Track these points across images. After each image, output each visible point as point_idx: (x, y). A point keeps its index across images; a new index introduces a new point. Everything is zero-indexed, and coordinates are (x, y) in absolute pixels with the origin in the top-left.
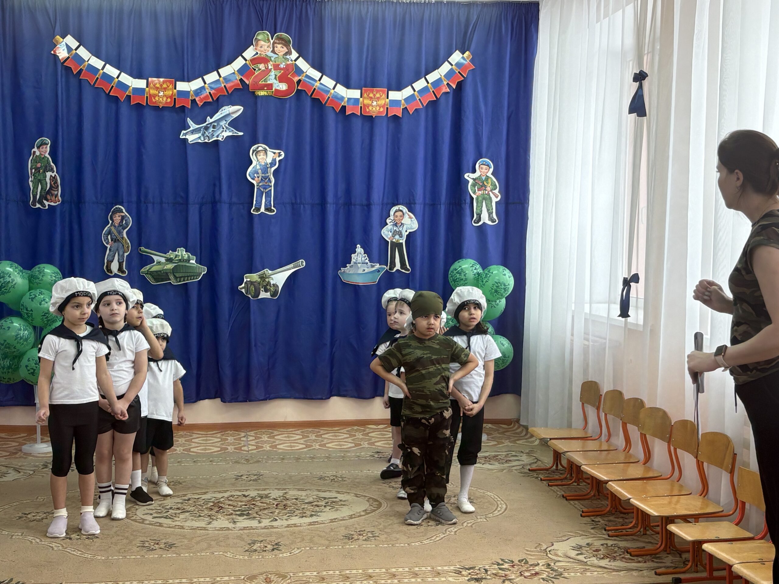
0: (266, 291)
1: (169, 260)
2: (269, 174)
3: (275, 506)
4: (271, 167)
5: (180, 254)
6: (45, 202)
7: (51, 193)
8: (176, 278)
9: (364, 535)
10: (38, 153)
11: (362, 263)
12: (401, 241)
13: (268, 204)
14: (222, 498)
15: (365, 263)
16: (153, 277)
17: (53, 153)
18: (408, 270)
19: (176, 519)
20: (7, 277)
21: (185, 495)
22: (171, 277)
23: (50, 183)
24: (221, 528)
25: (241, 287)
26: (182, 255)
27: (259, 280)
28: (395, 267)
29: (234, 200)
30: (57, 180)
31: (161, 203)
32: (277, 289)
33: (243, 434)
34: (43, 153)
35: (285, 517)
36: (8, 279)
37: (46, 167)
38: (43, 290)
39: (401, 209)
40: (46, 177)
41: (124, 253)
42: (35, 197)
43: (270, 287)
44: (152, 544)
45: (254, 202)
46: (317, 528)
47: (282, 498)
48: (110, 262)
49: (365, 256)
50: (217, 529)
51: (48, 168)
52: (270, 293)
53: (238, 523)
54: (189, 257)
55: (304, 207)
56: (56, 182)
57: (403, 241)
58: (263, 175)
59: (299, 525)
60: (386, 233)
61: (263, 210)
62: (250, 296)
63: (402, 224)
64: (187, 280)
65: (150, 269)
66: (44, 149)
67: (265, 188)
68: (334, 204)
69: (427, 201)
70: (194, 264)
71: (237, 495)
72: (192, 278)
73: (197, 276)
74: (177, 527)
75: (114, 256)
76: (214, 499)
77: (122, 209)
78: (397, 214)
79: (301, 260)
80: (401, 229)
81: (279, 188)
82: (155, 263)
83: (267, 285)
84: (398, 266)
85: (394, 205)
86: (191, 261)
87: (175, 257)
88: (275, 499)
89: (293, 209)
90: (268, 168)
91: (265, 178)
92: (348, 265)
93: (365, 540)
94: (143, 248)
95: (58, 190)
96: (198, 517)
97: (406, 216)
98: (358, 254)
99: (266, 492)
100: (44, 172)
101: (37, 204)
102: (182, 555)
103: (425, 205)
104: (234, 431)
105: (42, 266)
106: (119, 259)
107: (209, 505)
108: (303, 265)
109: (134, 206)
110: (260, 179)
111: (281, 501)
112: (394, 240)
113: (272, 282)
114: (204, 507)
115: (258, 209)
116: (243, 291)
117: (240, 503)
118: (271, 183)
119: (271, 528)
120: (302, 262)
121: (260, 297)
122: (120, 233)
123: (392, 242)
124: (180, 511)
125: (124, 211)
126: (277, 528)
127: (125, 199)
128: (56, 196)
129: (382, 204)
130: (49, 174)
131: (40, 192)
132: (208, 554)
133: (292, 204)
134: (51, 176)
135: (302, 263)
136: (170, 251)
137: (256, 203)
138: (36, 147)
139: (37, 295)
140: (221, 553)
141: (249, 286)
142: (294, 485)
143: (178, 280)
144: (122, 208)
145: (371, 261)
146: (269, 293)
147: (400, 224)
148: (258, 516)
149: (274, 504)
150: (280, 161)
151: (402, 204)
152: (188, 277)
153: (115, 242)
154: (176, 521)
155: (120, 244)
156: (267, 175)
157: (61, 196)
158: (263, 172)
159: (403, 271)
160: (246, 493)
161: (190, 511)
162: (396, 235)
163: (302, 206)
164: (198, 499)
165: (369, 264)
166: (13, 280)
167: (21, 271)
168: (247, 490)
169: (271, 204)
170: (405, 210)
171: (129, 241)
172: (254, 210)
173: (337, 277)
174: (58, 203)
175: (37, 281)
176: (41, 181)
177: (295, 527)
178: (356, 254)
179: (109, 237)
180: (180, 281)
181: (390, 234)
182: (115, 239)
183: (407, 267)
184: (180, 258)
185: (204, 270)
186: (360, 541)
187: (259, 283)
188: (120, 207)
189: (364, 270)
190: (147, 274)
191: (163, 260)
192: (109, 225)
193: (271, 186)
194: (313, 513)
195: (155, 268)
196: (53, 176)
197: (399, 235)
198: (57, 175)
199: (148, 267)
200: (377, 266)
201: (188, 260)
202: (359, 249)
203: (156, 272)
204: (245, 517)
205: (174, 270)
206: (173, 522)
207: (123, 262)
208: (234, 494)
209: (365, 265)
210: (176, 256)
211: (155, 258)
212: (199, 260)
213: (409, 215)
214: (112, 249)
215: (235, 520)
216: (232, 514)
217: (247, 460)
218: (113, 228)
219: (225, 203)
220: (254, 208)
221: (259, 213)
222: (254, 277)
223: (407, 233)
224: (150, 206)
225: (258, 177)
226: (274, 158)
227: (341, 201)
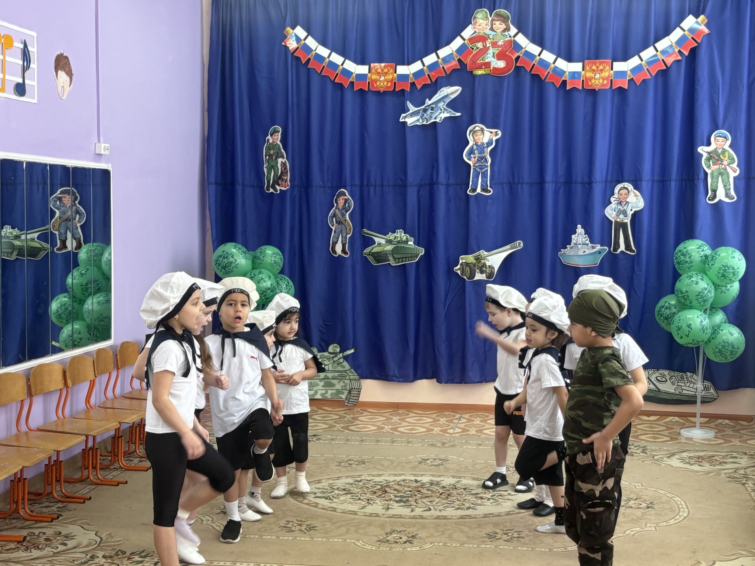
0: (482, 272)
1: (389, 242)
2: (486, 154)
3: (438, 494)
4: (488, 147)
5: (399, 235)
6: (277, 187)
7: (282, 178)
8: (395, 259)
9: (510, 534)
10: (271, 141)
11: (583, 244)
12: (626, 221)
13: (485, 184)
14: (393, 481)
15: (585, 244)
16: (374, 258)
17: (284, 140)
18: (633, 251)
19: (335, 500)
20: (230, 257)
21: (360, 476)
22: (391, 258)
23: (281, 169)
24: (371, 514)
25: (456, 268)
26: (401, 236)
27: (474, 261)
28: (619, 247)
29: (452, 181)
30: (286, 166)
31: (382, 186)
32: (493, 270)
33: (458, 416)
34: (275, 141)
35: (441, 507)
36: (231, 260)
37: (278, 153)
38: (263, 270)
39: (626, 186)
40: (277, 163)
41: (346, 235)
42: (269, 182)
43: (486, 268)
44: (295, 525)
45: (471, 183)
46: (465, 522)
47: (451, 486)
48: (335, 243)
49: (586, 237)
50: (367, 514)
51: (279, 155)
52: (486, 275)
53: (390, 510)
54: (407, 238)
55: (522, 186)
56: (286, 168)
57: (628, 220)
58: (480, 155)
59: (450, 517)
60: (610, 212)
61: (479, 190)
62: (465, 277)
63: (627, 202)
64: (406, 261)
65: (372, 250)
66: (276, 137)
67: (481, 169)
68: (553, 183)
69: (656, 178)
70: (412, 245)
71: (409, 480)
72: (410, 259)
73: (414, 257)
74: (330, 509)
75: (338, 238)
76: (386, 482)
77: (345, 193)
78: (622, 191)
79: (518, 241)
80: (626, 208)
81: (496, 168)
82: (376, 244)
83: (483, 266)
84: (622, 247)
85: (619, 182)
86: (410, 243)
87: (395, 239)
88: (444, 487)
89: (511, 189)
90: (484, 148)
91: (481, 159)
92: (568, 246)
93: (507, 541)
94: (365, 230)
95: (287, 176)
96: (357, 500)
97: (632, 194)
98: (578, 234)
99: (439, 479)
100: (276, 158)
101: (271, 189)
102: (315, 539)
103: (653, 181)
104: (451, 412)
105: (263, 247)
106: (342, 241)
107: (375, 488)
108: (520, 246)
109: (357, 189)
110: (476, 159)
111: (448, 490)
112: (618, 220)
113: (488, 264)
114: (369, 490)
115: (474, 190)
116: (459, 272)
117: (406, 489)
118: (487, 162)
119: (419, 518)
120: (520, 243)
121: (475, 279)
122: (343, 215)
123: (616, 222)
124: (344, 492)
125: (347, 194)
126: (426, 518)
127: (348, 183)
128: (286, 181)
129: (606, 182)
130: (280, 160)
131: (273, 178)
132: (340, 540)
133: (510, 183)
134: (282, 162)
135: (519, 245)
136: (390, 233)
137: (472, 184)
138: (269, 135)
139: (256, 274)
140: (353, 541)
141: (464, 267)
142: (472, 474)
143: (397, 260)
144: (346, 191)
145: (591, 242)
146: (484, 275)
147: (625, 203)
148: (415, 504)
149: (439, 492)
150: (497, 141)
151: (628, 182)
152: (406, 258)
153: (339, 224)
154: (334, 502)
155: (343, 226)
156: (484, 155)
157: (290, 181)
158: (480, 151)
159: (628, 252)
160: (419, 479)
161: (353, 493)
162: (620, 214)
163: (520, 185)
164: (370, 480)
165: (590, 245)
166: (236, 260)
167: (244, 252)
168: (422, 475)
169: (487, 184)
170: (630, 187)
171: (351, 224)
172: (470, 191)
173: (556, 259)
174: (287, 188)
175: (259, 261)
176: (273, 167)
177: (444, 519)
178: (576, 235)
179: (334, 219)
180: (398, 262)
181: (615, 213)
182: (339, 222)
183: (632, 249)
184: (399, 239)
185: (422, 252)
186: (501, 541)
187: (475, 265)
188: (344, 190)
189: (585, 252)
190: (369, 255)
191: (383, 241)
192: (334, 208)
193: (488, 166)
194: (472, 506)
195: (376, 249)
196: (284, 162)
197: (624, 214)
198: (287, 161)
199: (369, 249)
200: (598, 247)
201: (406, 242)
202: (580, 230)
203: (377, 253)
204: (402, 504)
205: (393, 251)
206: (330, 503)
207: (346, 243)
208: (408, 478)
209: (586, 246)
210: (395, 237)
211: (377, 240)
212: (417, 242)
213: (634, 193)
214: (337, 232)
215: (390, 507)
216: (391, 499)
217: (444, 444)
218: (337, 210)
219: (442, 185)
220: (470, 189)
221: (475, 193)
222: (470, 258)
223: (632, 212)
224: (372, 189)
225: (475, 158)
226: (491, 137)
227: (562, 180)
